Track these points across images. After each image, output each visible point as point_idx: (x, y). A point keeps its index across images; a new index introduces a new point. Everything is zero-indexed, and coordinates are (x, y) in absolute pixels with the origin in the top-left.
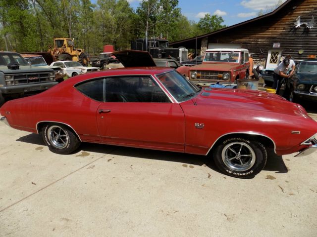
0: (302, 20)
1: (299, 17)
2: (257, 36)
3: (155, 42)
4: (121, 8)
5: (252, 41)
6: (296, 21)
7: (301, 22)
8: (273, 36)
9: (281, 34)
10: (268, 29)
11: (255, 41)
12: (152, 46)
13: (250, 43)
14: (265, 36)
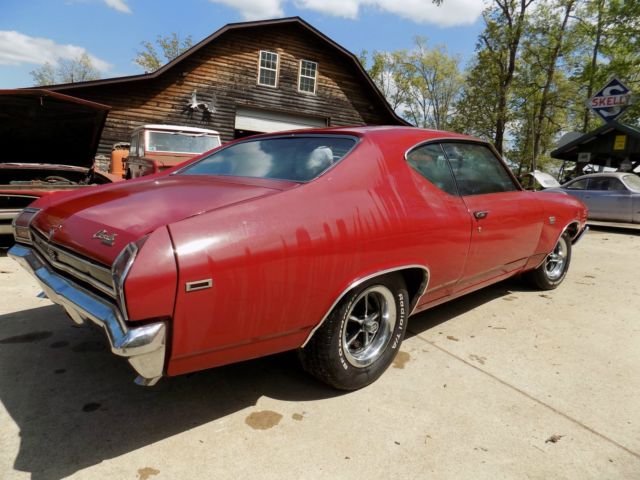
0: (200, 97)
1: (195, 91)
2: (126, 113)
5: (118, 123)
6: (191, 98)
7: (198, 100)
8: (156, 117)
9: (169, 116)
10: (144, 103)
11: (122, 123)
13: (113, 127)
14: (142, 115)
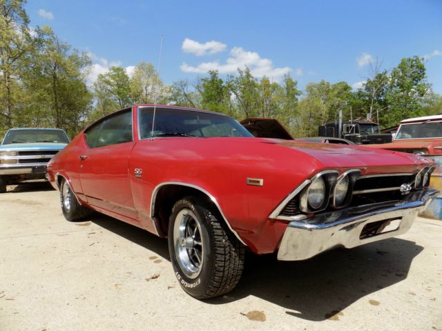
3: (354, 126)
4: (336, 92)
12: (348, 131)
